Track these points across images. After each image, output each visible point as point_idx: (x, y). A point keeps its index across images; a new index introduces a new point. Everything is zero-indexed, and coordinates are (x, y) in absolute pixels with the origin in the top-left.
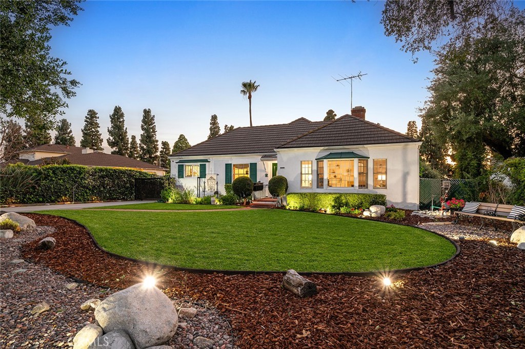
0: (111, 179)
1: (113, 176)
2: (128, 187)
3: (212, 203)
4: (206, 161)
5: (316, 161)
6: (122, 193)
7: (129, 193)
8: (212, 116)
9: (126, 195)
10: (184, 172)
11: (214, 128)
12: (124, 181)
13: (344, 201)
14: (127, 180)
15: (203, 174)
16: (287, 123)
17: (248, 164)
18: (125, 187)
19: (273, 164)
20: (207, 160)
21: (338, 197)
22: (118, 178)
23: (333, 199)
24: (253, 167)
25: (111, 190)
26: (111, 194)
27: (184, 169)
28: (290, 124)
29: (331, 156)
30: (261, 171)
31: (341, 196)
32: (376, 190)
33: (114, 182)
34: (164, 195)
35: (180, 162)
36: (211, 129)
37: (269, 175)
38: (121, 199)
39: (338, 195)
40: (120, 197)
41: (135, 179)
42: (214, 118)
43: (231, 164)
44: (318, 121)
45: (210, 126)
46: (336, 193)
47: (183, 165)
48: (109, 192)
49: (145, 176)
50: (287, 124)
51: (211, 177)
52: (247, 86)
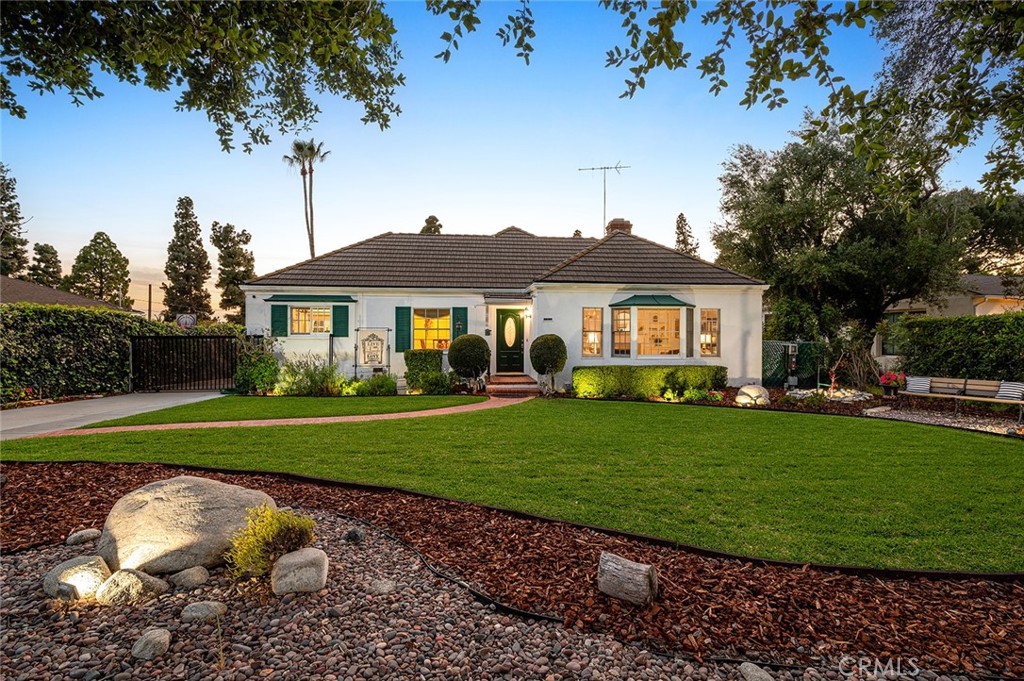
0: (73, 339)
1: (74, 331)
2: (114, 358)
3: (399, 392)
4: (348, 299)
5: (610, 308)
6: (99, 376)
7: (115, 374)
8: (181, 200)
9: (110, 379)
10: (289, 321)
11: (186, 225)
12: (105, 343)
13: (681, 379)
14: (112, 342)
15: (340, 328)
16: (490, 234)
17: (448, 310)
18: (106, 359)
19: (498, 310)
20: (349, 297)
21: (672, 373)
22: (90, 334)
23: (663, 376)
24: (460, 316)
25: (70, 369)
26: (70, 378)
27: (289, 316)
28: (497, 236)
29: (637, 301)
30: (477, 323)
31: (677, 370)
32: (705, 359)
33: (78, 345)
34: (249, 376)
35: (275, 298)
36: (177, 227)
37: (492, 333)
38: (98, 392)
39: (671, 370)
40: (96, 385)
41: (133, 338)
42: (185, 204)
43: (410, 308)
44: (557, 236)
45: (175, 220)
46: (666, 367)
47: (286, 306)
48: (66, 373)
49: (152, 331)
50: (491, 237)
51: (373, 336)
52: (306, 149)
